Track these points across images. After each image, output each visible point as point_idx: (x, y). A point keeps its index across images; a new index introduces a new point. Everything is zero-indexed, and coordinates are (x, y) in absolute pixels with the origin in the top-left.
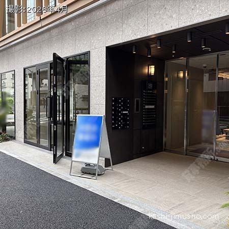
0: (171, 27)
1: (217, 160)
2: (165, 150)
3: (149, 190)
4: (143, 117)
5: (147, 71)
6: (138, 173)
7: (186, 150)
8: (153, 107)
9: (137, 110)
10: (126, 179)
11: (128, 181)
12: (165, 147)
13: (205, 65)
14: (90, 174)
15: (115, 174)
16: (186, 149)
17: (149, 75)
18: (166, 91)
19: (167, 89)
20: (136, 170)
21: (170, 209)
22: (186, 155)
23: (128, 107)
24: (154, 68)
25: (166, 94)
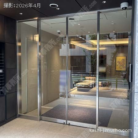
1: (69, 125)
13: (59, 31)
22: (41, 120)
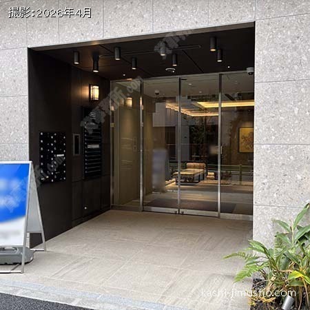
0: (142, 31)
1: (183, 214)
2: (113, 207)
3: (119, 273)
4: (85, 162)
5: (87, 93)
6: (89, 249)
7: (143, 205)
8: (97, 146)
9: (77, 152)
10: (75, 263)
11: (79, 264)
12: (113, 203)
14: (6, 264)
15: (53, 256)
16: (143, 203)
17: (91, 100)
18: (112, 125)
19: (113, 122)
20: (85, 245)
21: (162, 297)
22: (143, 211)
23: (65, 148)
24: (98, 91)
25: (113, 128)
